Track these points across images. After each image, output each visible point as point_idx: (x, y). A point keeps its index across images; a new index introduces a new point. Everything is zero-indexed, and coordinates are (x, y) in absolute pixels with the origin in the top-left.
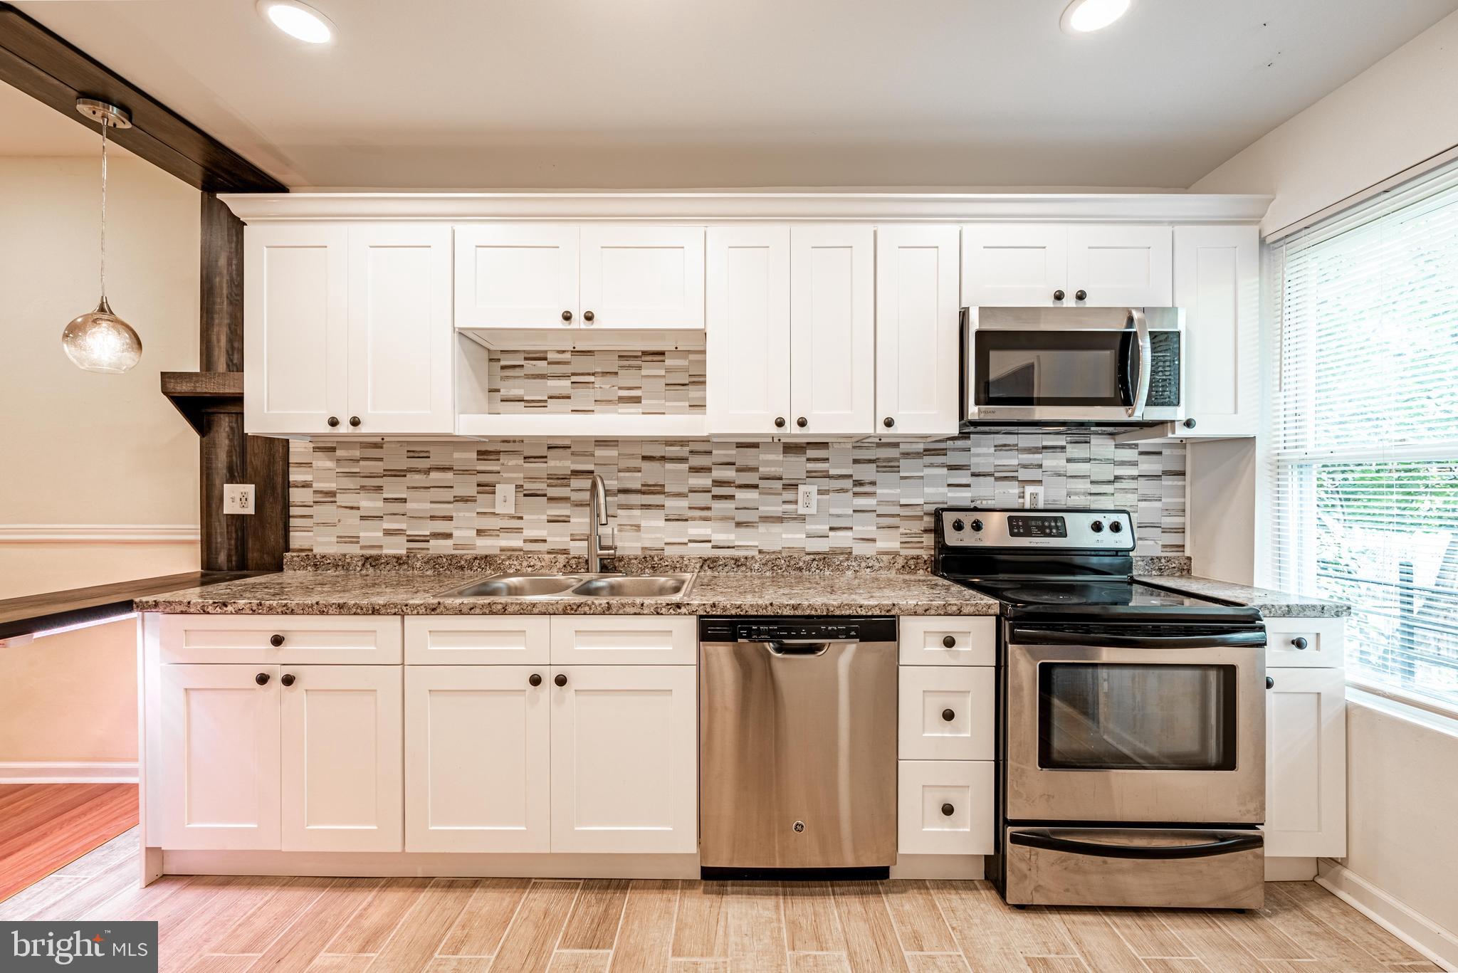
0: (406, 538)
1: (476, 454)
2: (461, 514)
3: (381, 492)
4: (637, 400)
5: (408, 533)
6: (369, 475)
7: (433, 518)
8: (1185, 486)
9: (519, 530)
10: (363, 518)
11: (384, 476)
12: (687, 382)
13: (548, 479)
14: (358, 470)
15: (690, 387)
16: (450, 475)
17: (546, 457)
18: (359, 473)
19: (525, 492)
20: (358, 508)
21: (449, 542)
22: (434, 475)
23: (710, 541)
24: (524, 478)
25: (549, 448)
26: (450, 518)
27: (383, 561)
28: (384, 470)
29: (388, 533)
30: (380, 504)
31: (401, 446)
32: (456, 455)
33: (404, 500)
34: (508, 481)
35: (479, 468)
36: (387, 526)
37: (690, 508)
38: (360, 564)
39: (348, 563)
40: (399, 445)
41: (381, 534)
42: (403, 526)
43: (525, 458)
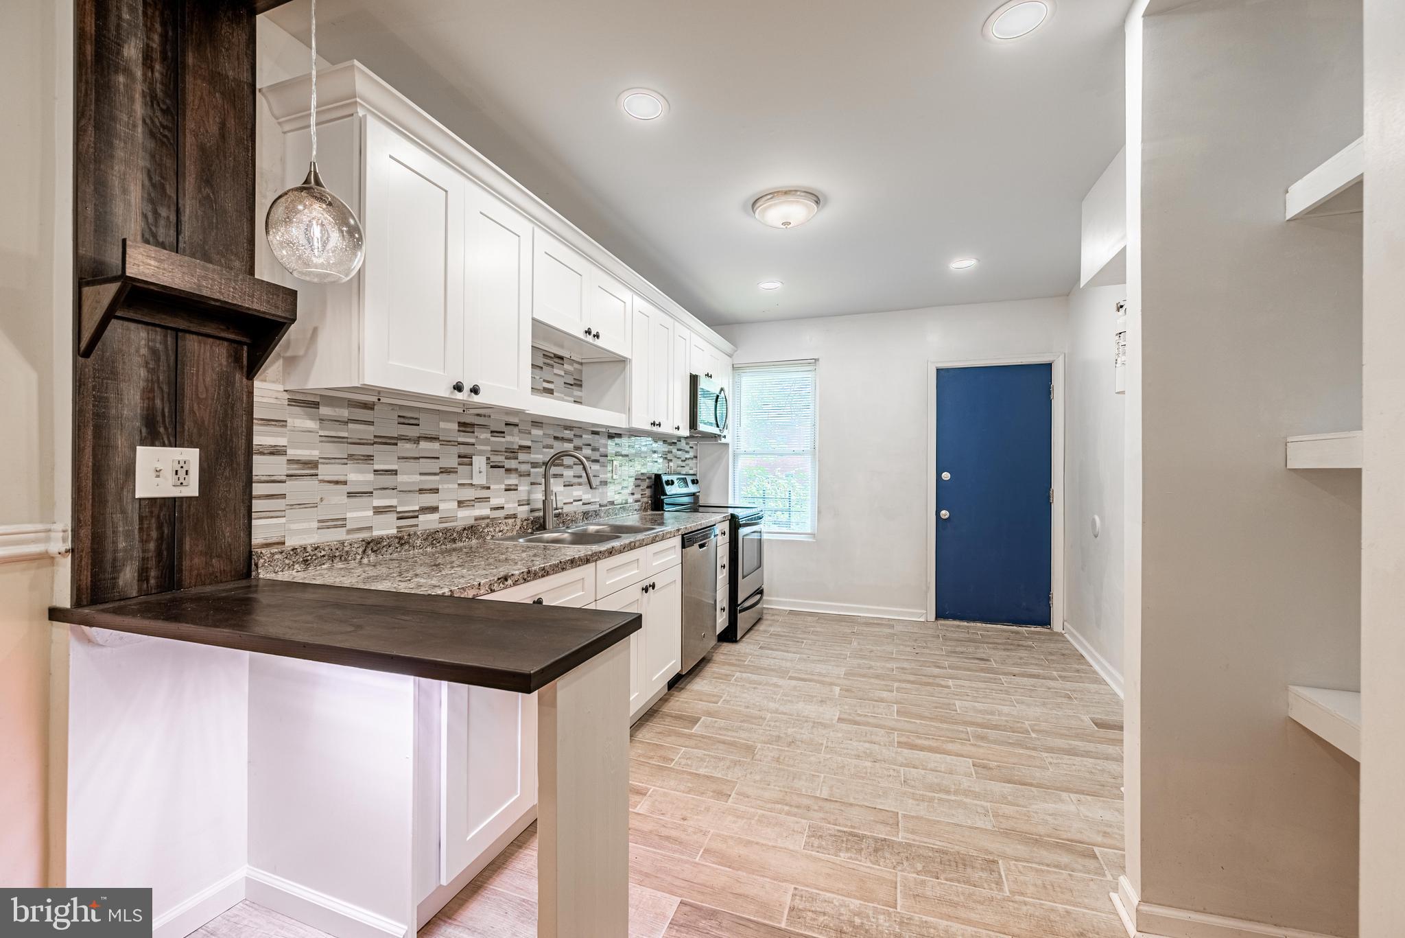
0: (395, 516)
1: (457, 425)
2: (446, 486)
3: (371, 462)
4: (550, 392)
5: (399, 509)
6: (358, 441)
7: (421, 491)
8: (697, 463)
9: (487, 499)
10: (350, 495)
11: (375, 443)
12: (572, 383)
13: (506, 452)
14: (345, 434)
15: (574, 387)
16: (436, 445)
17: (504, 432)
18: (347, 438)
19: (491, 464)
20: (345, 483)
21: (435, 516)
22: (424, 444)
23: (581, 500)
24: (492, 451)
25: (506, 424)
26: (436, 491)
27: (385, 543)
28: (375, 436)
29: (378, 511)
30: (371, 477)
31: (392, 409)
32: (443, 425)
33: (395, 472)
34: (481, 453)
35: (460, 440)
36: (377, 502)
37: (574, 476)
38: (360, 551)
39: (347, 552)
40: (391, 408)
41: (371, 513)
42: (393, 502)
43: (492, 432)
